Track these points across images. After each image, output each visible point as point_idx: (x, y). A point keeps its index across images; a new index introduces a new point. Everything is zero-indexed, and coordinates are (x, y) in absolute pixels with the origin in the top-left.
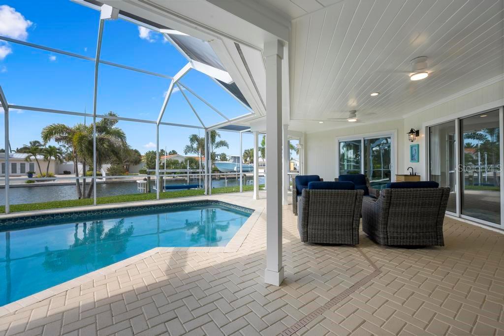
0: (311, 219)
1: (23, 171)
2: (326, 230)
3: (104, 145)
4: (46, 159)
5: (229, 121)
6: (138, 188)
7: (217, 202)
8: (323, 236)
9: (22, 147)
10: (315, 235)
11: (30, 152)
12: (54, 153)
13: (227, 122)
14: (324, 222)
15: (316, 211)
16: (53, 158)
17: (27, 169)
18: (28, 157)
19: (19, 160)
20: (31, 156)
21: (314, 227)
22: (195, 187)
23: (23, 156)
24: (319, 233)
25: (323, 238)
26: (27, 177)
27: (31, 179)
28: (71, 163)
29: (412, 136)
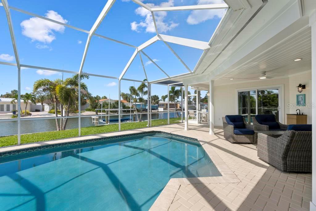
0: (290, 153)
1: (8, 110)
2: (303, 161)
3: (76, 93)
4: (25, 102)
5: (170, 78)
6: (93, 121)
7: (160, 132)
8: (300, 166)
9: (5, 94)
10: (293, 165)
11: (14, 97)
12: (30, 98)
13: (168, 79)
14: (301, 155)
15: (297, 147)
16: (30, 101)
17: (11, 109)
18: (13, 101)
19: (5, 102)
20: (15, 100)
21: (292, 159)
22: (127, 120)
23: (10, 100)
24: (297, 163)
25: (300, 167)
26: (12, 114)
27: (15, 115)
28: (40, 104)
29: (300, 89)
